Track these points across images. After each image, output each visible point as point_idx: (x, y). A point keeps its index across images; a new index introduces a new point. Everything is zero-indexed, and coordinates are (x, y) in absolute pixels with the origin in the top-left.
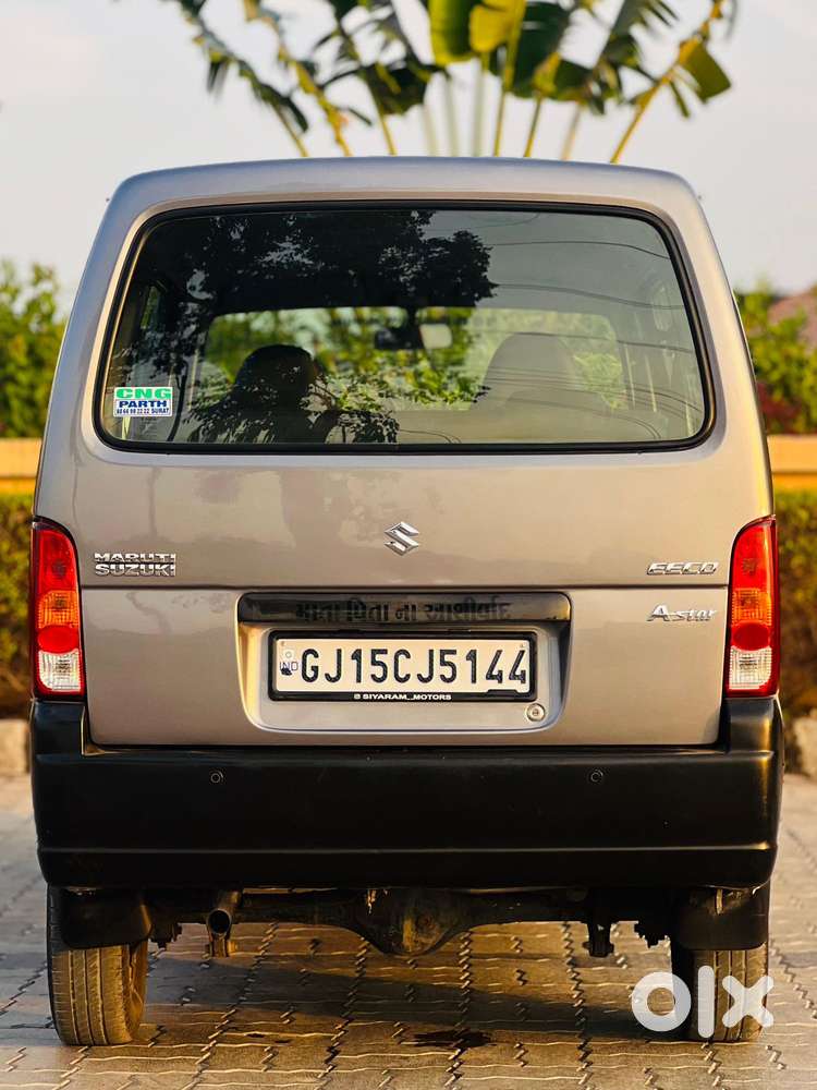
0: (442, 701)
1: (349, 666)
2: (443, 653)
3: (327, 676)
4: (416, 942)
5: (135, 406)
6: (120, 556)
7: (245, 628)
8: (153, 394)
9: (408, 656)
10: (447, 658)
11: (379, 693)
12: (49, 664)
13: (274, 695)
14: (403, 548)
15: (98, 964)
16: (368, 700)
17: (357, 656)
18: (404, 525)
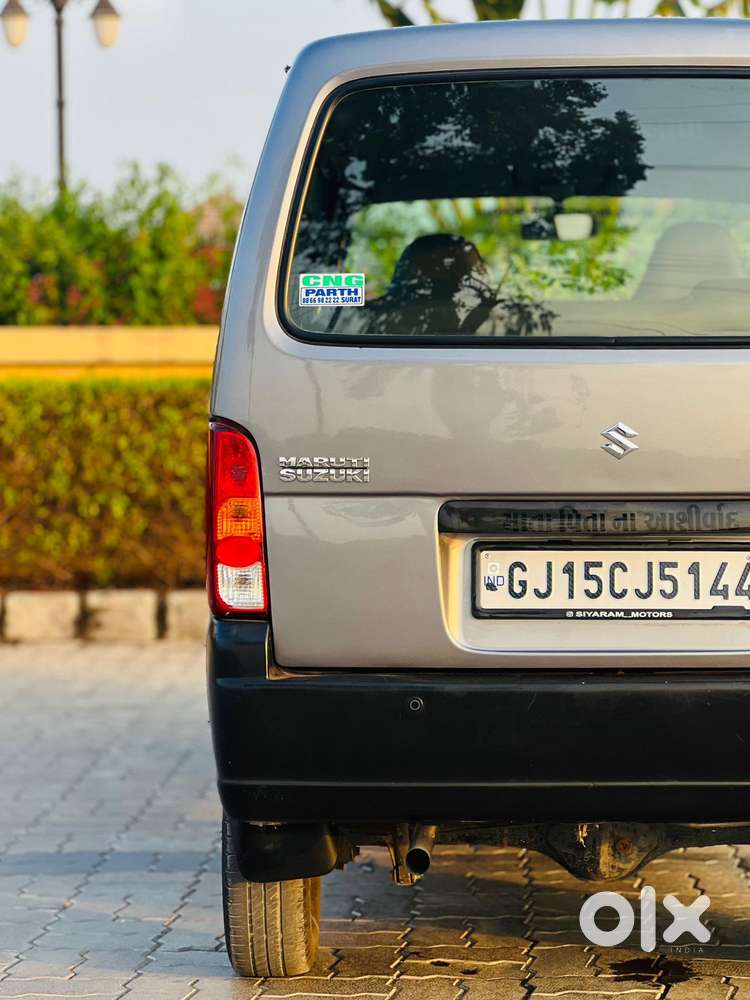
0: (663, 618)
1: (560, 580)
2: (663, 565)
3: (536, 591)
4: (613, 867)
5: (323, 294)
6: (308, 460)
7: (446, 539)
8: (343, 281)
9: (625, 569)
10: (668, 571)
11: (593, 610)
12: (228, 579)
13: (477, 613)
14: (620, 451)
15: (278, 897)
16: (582, 618)
17: (569, 569)
18: (622, 426)
